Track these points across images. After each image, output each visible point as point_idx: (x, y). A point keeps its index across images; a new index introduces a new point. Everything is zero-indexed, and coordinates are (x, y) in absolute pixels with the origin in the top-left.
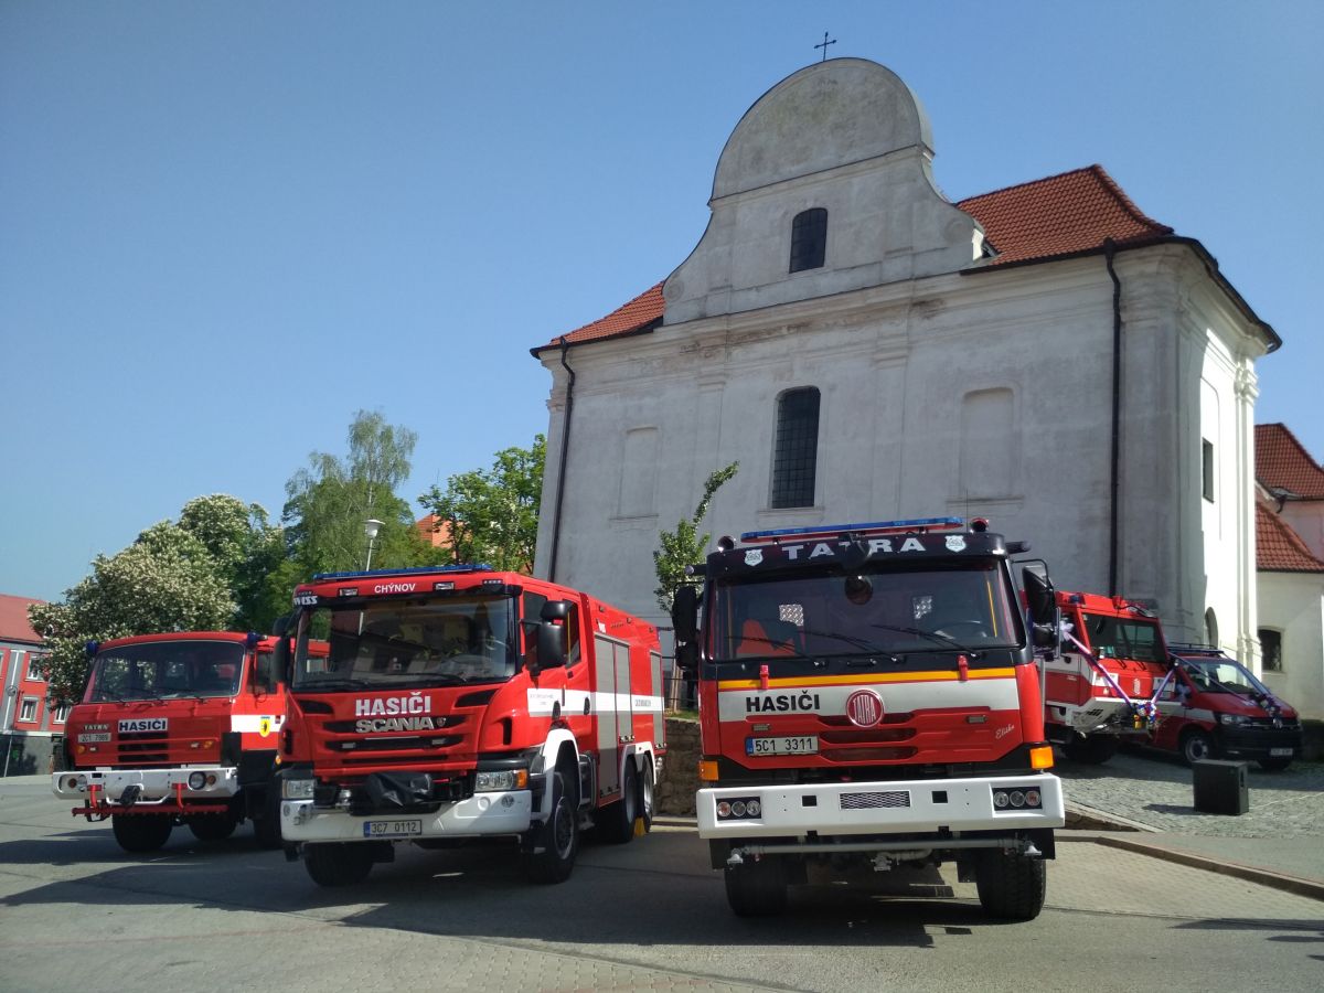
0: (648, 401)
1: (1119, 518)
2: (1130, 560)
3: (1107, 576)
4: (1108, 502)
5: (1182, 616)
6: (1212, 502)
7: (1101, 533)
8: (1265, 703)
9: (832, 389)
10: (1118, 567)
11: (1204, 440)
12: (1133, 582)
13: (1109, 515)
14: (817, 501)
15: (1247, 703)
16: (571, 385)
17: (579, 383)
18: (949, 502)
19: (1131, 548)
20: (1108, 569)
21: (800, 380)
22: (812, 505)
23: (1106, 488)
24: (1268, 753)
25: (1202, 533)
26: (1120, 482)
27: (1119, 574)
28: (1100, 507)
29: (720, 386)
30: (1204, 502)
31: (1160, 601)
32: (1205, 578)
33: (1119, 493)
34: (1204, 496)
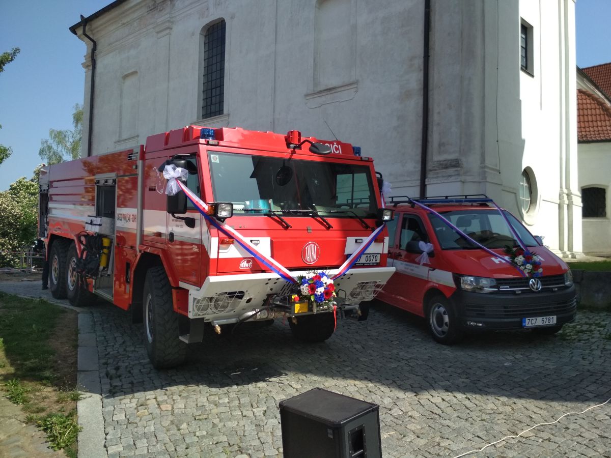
0: (133, 52)
1: (430, 87)
2: (438, 124)
3: (420, 142)
4: (421, 75)
5: (485, 172)
6: (533, 76)
7: (416, 103)
8: (520, 259)
9: (232, 18)
10: (429, 133)
11: (522, 19)
12: (441, 145)
13: (421, 86)
14: (225, 111)
15: (497, 261)
16: (94, 50)
17: (99, 47)
18: (306, 95)
19: (439, 113)
20: (420, 136)
21: (214, 15)
22: (223, 114)
23: (419, 62)
24: (520, 323)
25: (520, 101)
26: (431, 53)
27: (430, 139)
28: (415, 80)
29: (168, 31)
30: (523, 75)
31: (463, 160)
32: (524, 141)
33: (431, 64)
34: (522, 69)
